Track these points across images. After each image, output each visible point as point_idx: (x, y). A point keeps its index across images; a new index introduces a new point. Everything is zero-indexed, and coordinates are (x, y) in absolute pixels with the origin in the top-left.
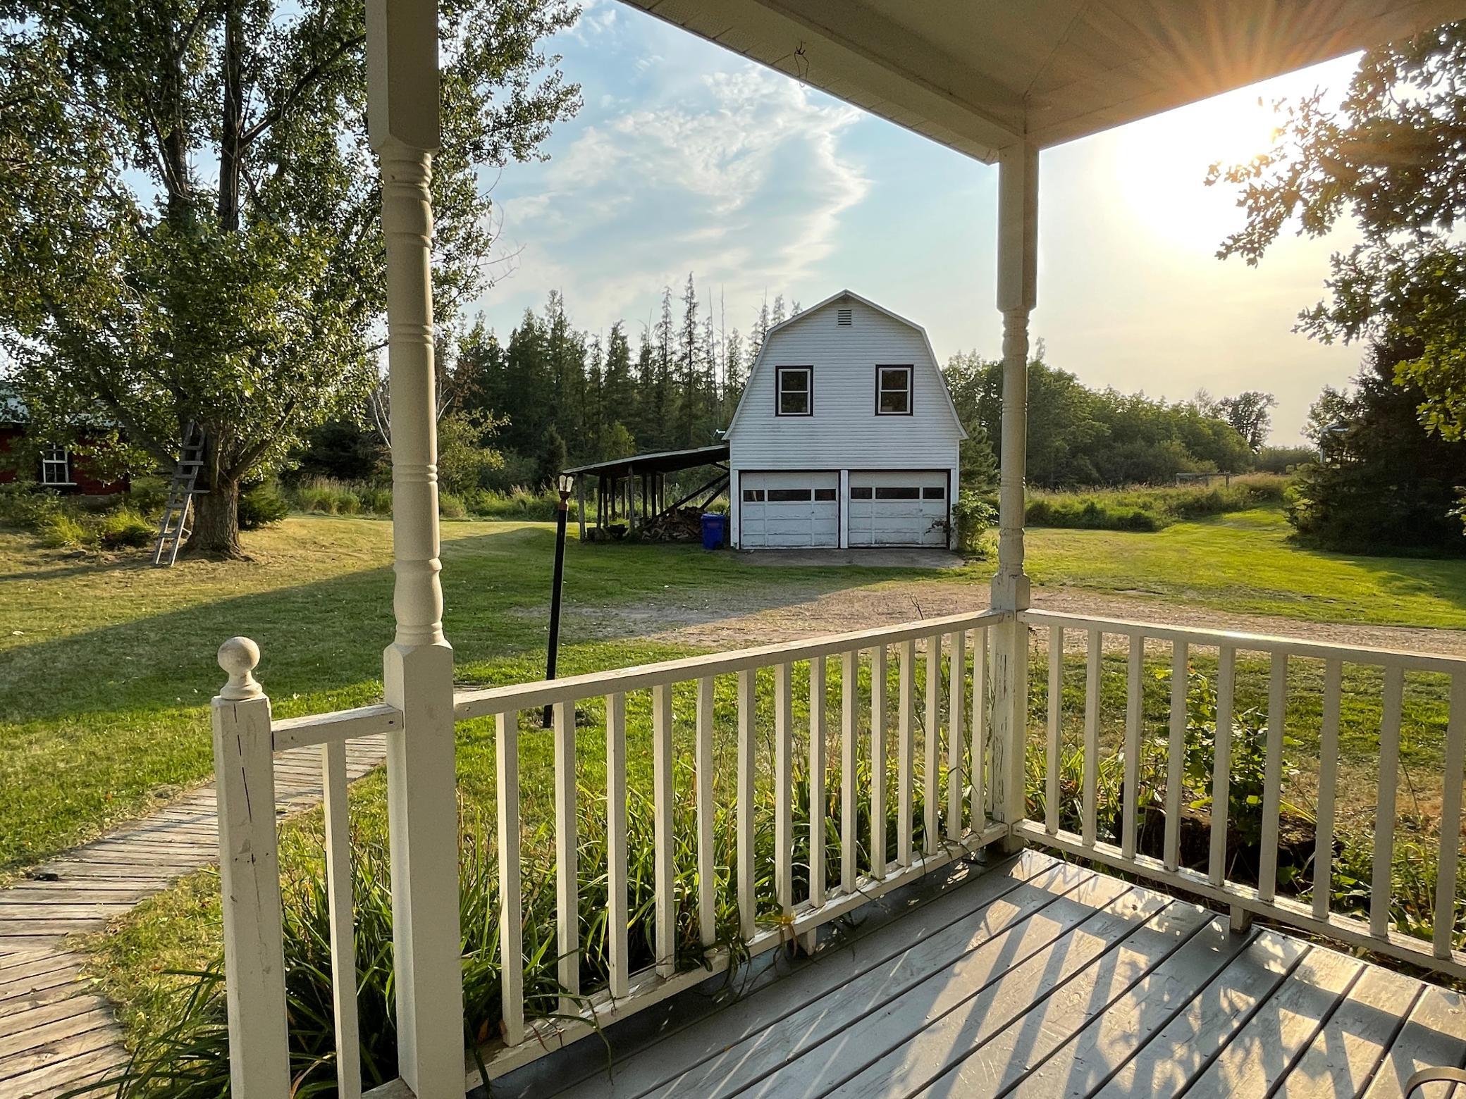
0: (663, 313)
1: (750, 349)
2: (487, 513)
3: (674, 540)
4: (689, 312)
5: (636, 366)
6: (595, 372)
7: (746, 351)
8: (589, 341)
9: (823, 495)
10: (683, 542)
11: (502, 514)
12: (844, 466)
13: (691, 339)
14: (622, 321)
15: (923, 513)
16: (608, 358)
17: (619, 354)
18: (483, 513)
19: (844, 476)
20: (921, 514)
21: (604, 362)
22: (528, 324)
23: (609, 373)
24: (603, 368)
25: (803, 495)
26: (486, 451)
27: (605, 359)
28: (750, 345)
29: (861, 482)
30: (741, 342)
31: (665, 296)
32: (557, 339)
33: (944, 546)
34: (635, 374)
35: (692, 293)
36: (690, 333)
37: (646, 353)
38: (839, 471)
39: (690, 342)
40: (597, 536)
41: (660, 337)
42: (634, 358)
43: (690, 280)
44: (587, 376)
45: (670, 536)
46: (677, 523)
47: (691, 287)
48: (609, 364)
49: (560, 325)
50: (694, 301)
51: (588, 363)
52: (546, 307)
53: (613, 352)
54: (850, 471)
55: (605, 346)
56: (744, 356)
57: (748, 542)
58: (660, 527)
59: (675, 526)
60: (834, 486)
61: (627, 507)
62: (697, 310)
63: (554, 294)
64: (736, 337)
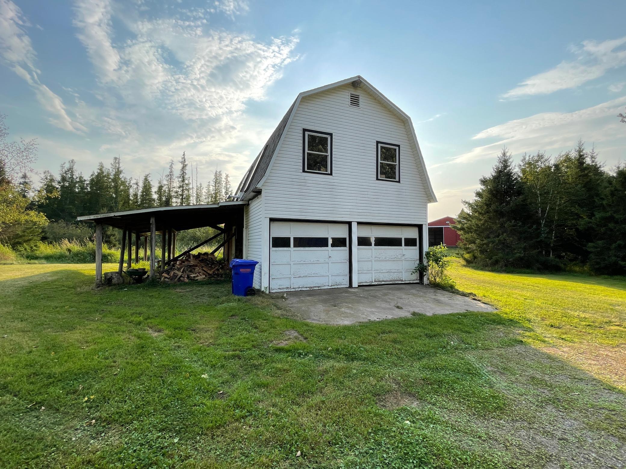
0: (169, 170)
1: (206, 191)
2: (37, 258)
3: (193, 282)
4: (183, 168)
5: (155, 192)
6: (136, 195)
7: (205, 192)
8: (133, 181)
9: (339, 242)
10: (201, 284)
11: (49, 258)
12: (354, 219)
13: (184, 180)
14: (149, 174)
15: (406, 257)
16: (142, 189)
17: (147, 188)
18: (32, 257)
19: (354, 226)
20: (403, 258)
21: (140, 191)
22: (101, 170)
23: (142, 196)
24: (139, 194)
25: (321, 242)
26: (32, 213)
27: (141, 189)
28: (207, 190)
29: (366, 232)
30: (203, 189)
31: (171, 164)
32: (116, 179)
33: (418, 281)
34: (155, 196)
35: (184, 160)
36: (183, 177)
37: (160, 188)
38: (349, 224)
39: (183, 181)
40: (115, 281)
41: (167, 181)
42: (154, 189)
43: (184, 154)
44: (131, 198)
45: (188, 277)
46: (193, 266)
47: (184, 158)
48: (143, 192)
49: (118, 172)
50: (186, 163)
51: (132, 191)
52: (111, 164)
53: (145, 187)
54: (359, 223)
55: (141, 184)
56: (204, 194)
57: (277, 286)
58: (179, 270)
59: (192, 268)
60: (345, 235)
61: (149, 253)
62: (187, 168)
63: (116, 159)
64: (201, 186)
